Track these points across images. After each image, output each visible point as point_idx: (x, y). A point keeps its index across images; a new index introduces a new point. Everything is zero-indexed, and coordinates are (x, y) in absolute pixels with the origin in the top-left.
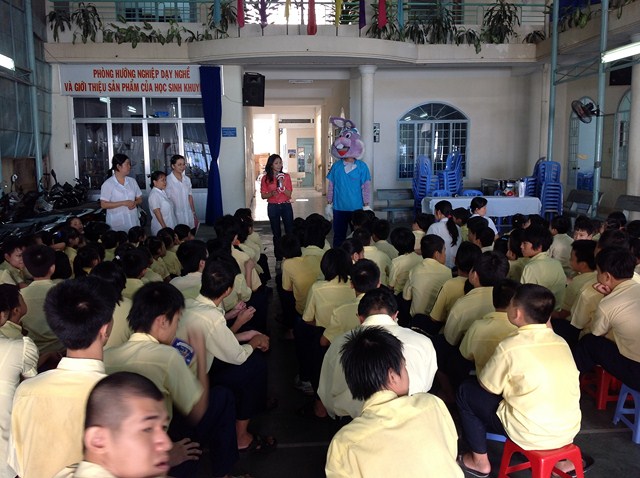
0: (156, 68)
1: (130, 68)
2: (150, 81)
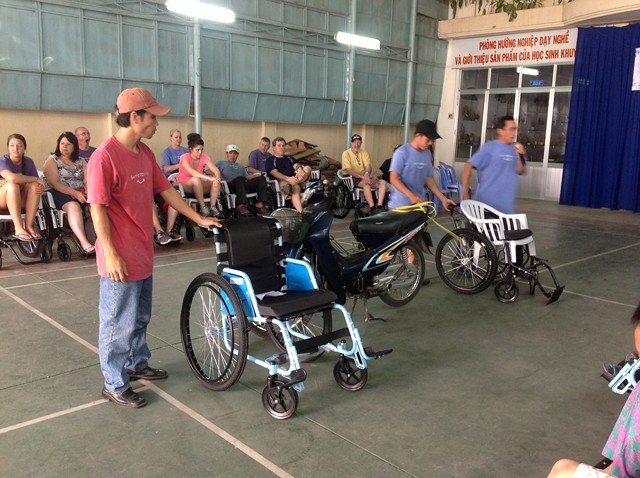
0: (535, 35)
1: (511, 37)
2: (530, 49)
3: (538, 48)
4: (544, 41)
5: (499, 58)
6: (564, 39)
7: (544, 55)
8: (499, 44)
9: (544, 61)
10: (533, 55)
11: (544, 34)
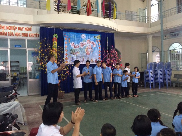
1: (3, 25)
2: (13, 31)
3: (17, 31)
4: (20, 29)
6: (30, 30)
7: (21, 35)
9: (21, 37)
10: (15, 34)
11: (20, 26)
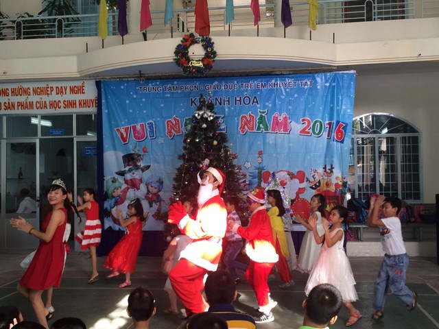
0: (51, 85)
1: (25, 86)
2: (45, 98)
3: (54, 97)
4: (60, 91)
5: (13, 106)
6: (80, 90)
8: (12, 92)
9: (62, 111)
10: (50, 105)
